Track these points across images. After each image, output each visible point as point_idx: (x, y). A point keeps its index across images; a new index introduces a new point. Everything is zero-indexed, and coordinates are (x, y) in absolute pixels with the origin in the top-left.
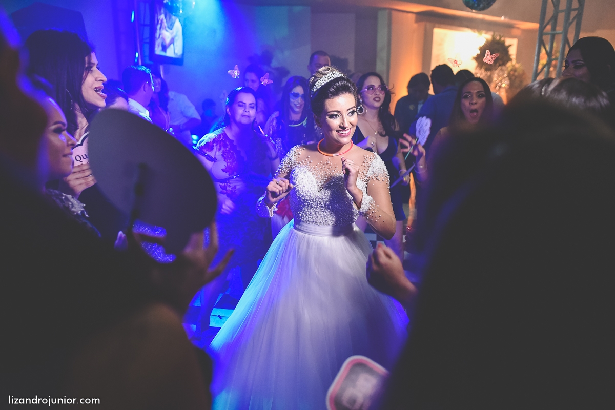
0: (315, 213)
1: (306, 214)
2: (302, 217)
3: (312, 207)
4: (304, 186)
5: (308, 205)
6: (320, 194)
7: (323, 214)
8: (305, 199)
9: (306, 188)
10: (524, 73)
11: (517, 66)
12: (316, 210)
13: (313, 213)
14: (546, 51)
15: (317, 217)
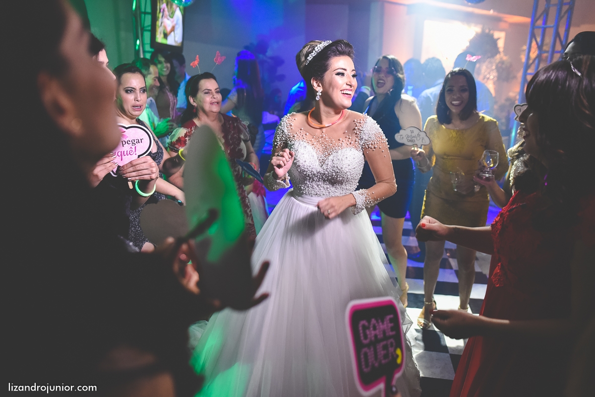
0: (318, 186)
1: (308, 187)
2: (304, 190)
3: (313, 180)
4: (305, 161)
5: (310, 179)
6: (322, 169)
7: (325, 186)
8: (306, 174)
9: (307, 164)
10: (511, 66)
11: (505, 58)
12: (318, 183)
13: (316, 186)
14: (537, 43)
15: (320, 189)
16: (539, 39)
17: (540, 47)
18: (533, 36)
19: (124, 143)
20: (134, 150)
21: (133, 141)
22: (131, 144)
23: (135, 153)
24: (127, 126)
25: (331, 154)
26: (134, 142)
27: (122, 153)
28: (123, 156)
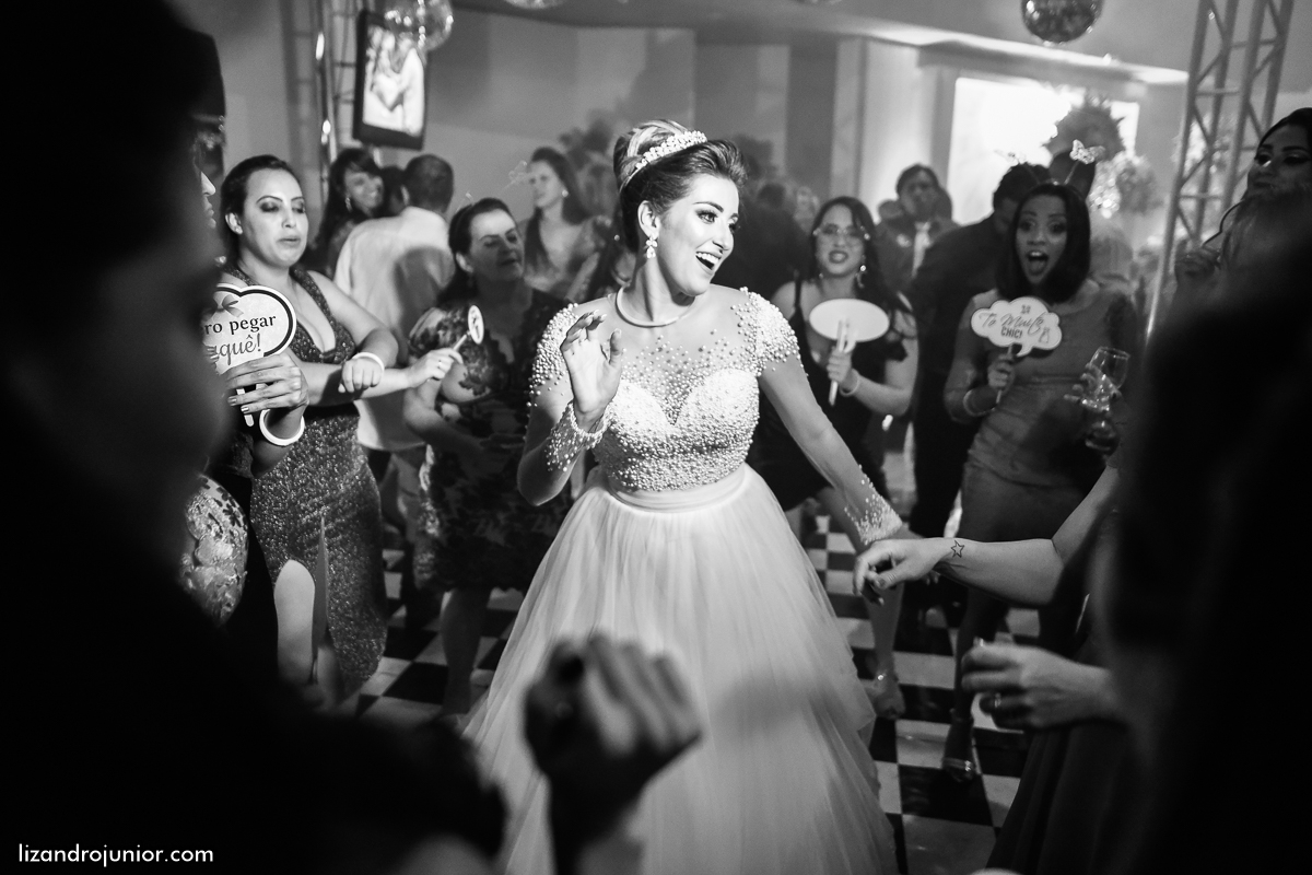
0: (670, 467)
1: (648, 473)
2: (638, 481)
3: (660, 457)
6: (678, 430)
7: (687, 465)
9: (642, 428)
10: (1151, 178)
11: (1137, 162)
12: (670, 461)
13: (665, 469)
14: (1203, 129)
15: (676, 474)
16: (1207, 121)
17: (1210, 138)
18: (1193, 114)
19: (235, 326)
20: (255, 341)
21: (254, 322)
22: (250, 328)
23: (257, 348)
24: (241, 291)
25: (688, 390)
26: (257, 325)
27: (231, 348)
28: (232, 354)
